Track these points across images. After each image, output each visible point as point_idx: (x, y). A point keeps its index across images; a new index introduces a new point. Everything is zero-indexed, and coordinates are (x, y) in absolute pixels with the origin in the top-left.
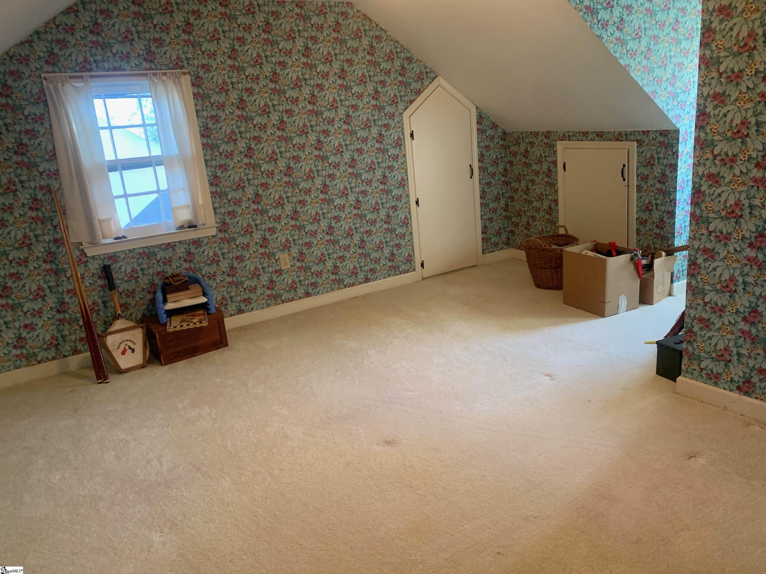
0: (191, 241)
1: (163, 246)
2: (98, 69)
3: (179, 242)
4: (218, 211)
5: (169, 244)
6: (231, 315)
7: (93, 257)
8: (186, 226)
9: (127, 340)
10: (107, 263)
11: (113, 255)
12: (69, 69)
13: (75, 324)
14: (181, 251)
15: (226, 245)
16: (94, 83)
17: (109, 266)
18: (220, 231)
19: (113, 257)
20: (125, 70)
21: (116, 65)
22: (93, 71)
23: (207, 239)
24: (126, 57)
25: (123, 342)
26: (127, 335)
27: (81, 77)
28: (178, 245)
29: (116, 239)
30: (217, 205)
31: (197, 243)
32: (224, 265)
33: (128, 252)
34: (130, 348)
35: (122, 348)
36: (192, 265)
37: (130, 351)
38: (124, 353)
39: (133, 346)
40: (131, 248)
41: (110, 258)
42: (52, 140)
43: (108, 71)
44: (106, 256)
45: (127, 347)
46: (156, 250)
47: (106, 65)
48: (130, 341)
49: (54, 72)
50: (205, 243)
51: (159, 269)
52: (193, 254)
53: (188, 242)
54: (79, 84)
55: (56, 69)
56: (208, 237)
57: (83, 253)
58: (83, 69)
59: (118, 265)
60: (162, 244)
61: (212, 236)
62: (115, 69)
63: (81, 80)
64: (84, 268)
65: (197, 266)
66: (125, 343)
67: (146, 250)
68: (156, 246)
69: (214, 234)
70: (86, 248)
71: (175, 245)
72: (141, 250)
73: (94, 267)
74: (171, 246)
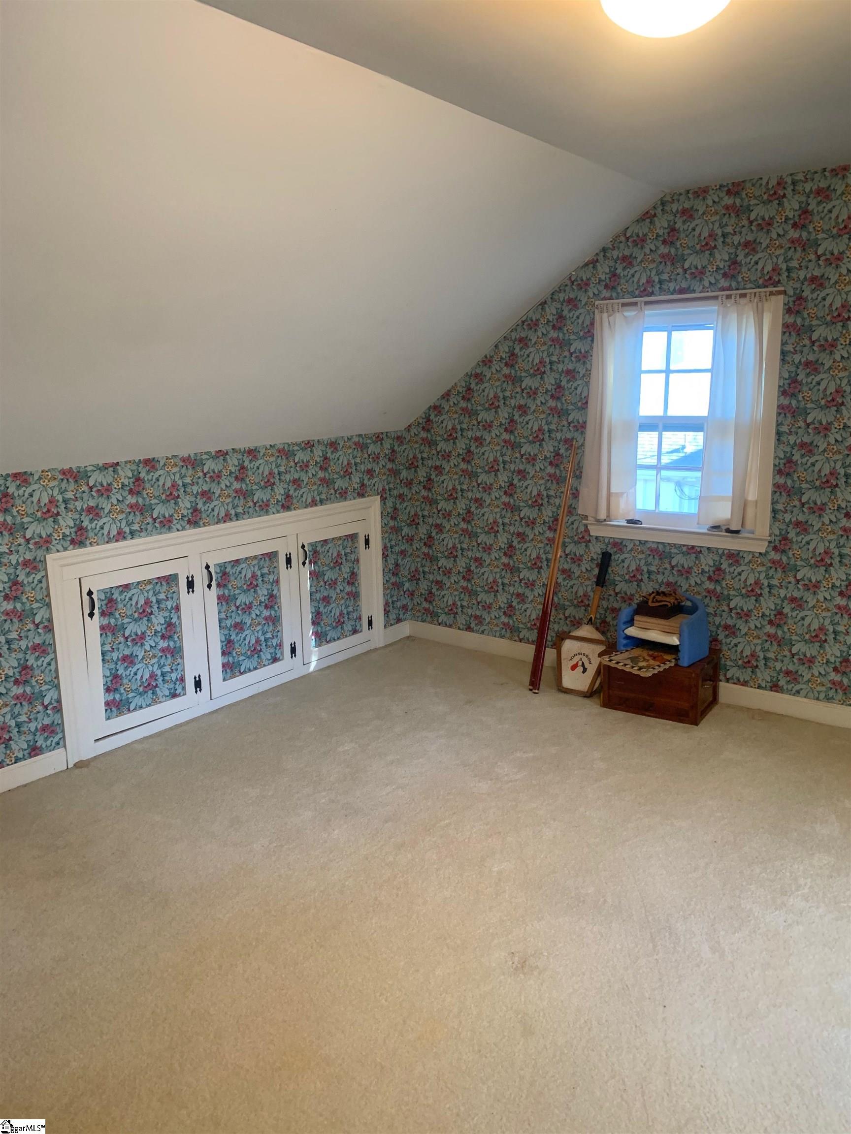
0: (726, 552)
1: (684, 549)
2: (660, 292)
3: (709, 548)
4: (780, 516)
5: (693, 547)
6: (759, 687)
7: (597, 538)
8: (724, 528)
9: (584, 655)
10: (610, 550)
11: (619, 541)
12: (628, 293)
13: (561, 612)
14: (707, 562)
15: (779, 574)
16: (649, 312)
17: (610, 555)
18: (775, 548)
19: (619, 545)
20: (694, 291)
21: (684, 285)
22: (655, 295)
23: (751, 556)
24: (699, 274)
25: (579, 654)
26: (587, 648)
27: (635, 304)
28: (705, 552)
29: (629, 521)
30: (780, 507)
31: (734, 557)
32: (768, 605)
33: (637, 543)
34: (583, 665)
35: (574, 662)
36: (718, 589)
37: (581, 669)
38: (574, 668)
39: (587, 665)
40: (643, 538)
41: (615, 544)
42: (587, 384)
43: (672, 294)
44: (612, 540)
45: (580, 663)
46: (674, 550)
47: (672, 286)
48: (587, 656)
49: (611, 298)
50: (746, 561)
51: (671, 579)
52: (724, 572)
53: (720, 552)
54: (630, 313)
55: (614, 295)
56: (753, 553)
57: (587, 531)
58: (645, 293)
59: (622, 557)
60: (684, 545)
61: (760, 553)
62: (682, 291)
63: (634, 308)
64: (585, 548)
65: (726, 593)
66: (581, 656)
67: (661, 547)
68: (675, 545)
69: (763, 551)
70: (591, 524)
71: (701, 551)
72: (654, 546)
73: (596, 550)
74: (692, 550)
